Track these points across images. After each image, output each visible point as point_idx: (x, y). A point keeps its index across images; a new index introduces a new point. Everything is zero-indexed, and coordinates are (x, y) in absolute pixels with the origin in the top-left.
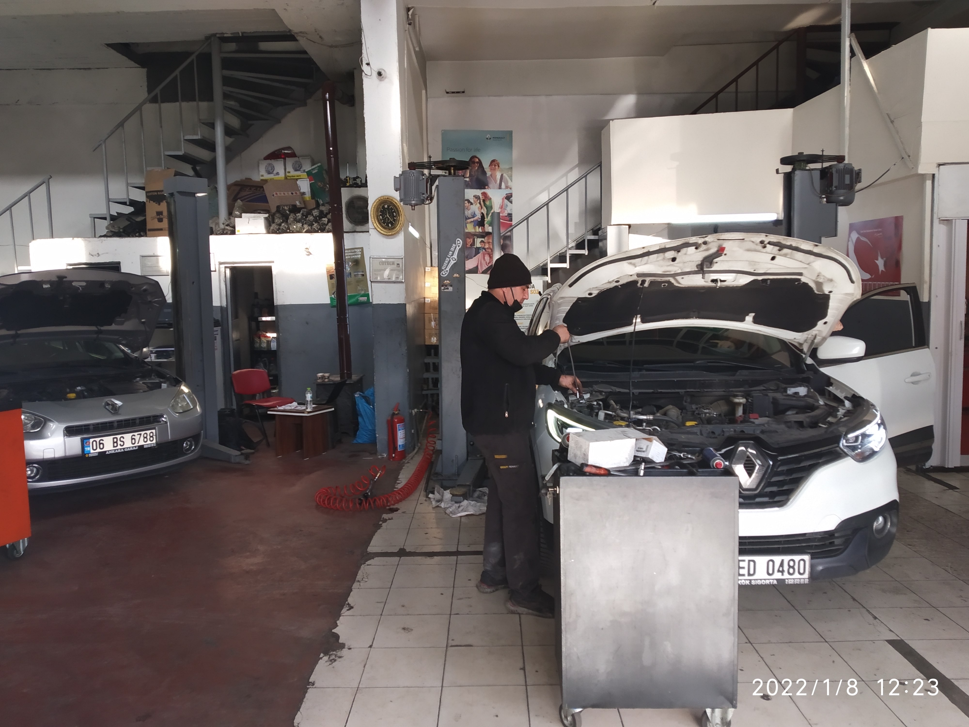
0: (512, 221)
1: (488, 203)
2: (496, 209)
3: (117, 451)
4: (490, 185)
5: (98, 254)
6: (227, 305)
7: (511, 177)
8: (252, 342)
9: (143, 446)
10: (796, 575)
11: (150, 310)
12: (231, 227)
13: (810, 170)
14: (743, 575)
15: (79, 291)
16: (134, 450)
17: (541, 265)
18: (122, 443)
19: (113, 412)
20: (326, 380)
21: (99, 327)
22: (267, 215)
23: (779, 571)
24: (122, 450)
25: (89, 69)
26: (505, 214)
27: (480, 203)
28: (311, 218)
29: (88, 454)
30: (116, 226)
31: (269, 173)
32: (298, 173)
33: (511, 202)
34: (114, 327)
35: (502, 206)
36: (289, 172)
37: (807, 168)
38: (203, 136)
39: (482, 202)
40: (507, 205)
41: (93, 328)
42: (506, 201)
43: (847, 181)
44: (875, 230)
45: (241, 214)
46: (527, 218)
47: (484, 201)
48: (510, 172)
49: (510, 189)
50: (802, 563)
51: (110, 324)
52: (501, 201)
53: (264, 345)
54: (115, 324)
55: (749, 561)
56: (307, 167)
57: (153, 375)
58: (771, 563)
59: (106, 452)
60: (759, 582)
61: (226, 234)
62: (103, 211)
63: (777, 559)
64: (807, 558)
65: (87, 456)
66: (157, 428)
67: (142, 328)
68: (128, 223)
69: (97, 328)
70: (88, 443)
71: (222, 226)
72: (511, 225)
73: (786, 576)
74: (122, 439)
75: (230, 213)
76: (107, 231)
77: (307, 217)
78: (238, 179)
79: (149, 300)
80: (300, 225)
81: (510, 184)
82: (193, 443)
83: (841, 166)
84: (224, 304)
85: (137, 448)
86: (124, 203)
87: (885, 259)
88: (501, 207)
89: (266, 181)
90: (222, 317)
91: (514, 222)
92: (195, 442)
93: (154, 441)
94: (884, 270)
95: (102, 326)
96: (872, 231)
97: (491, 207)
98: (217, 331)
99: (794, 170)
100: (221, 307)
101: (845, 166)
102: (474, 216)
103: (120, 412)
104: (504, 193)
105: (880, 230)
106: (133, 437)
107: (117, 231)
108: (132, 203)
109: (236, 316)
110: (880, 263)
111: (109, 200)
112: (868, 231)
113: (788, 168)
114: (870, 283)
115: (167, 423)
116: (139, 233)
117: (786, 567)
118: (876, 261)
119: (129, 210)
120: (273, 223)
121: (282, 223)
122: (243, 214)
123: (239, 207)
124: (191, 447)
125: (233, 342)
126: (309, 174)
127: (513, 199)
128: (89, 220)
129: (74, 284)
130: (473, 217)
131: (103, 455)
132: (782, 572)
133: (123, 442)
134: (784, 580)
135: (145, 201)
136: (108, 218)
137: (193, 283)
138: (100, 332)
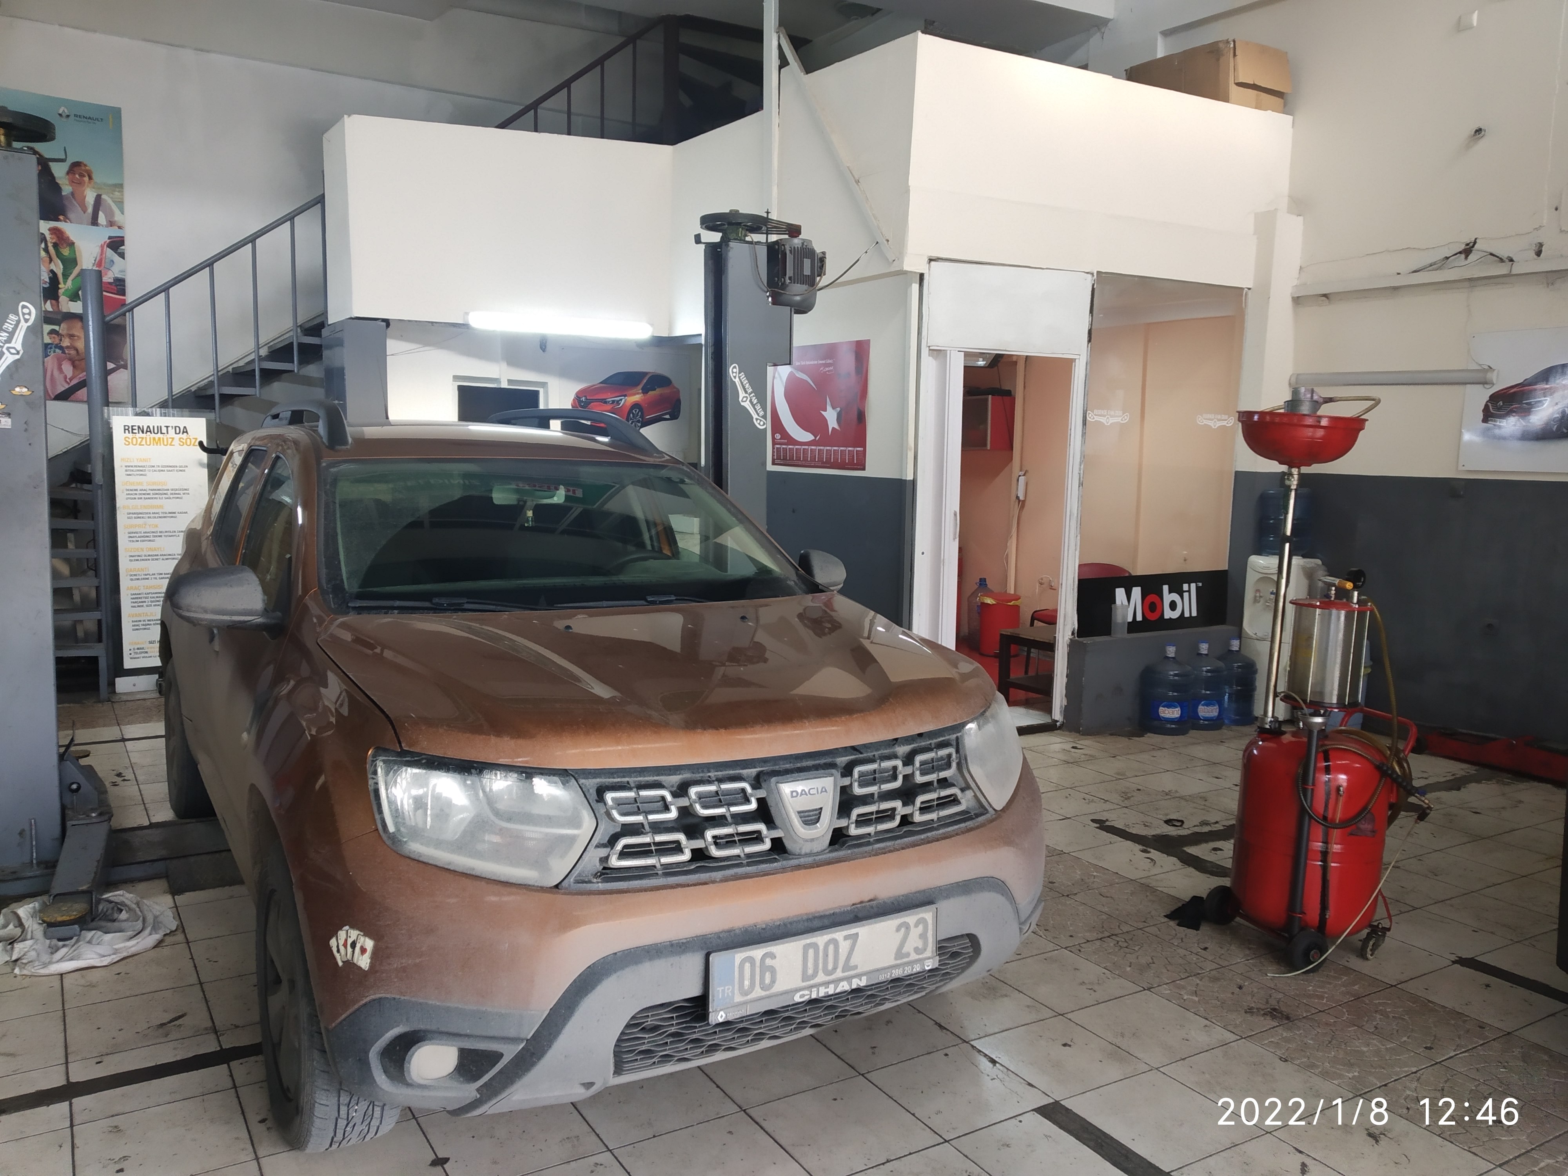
0: (124, 295)
1: (65, 251)
2: (87, 265)
4: (71, 215)
7: (120, 204)
13: (751, 243)
17: (193, 389)
26: (109, 278)
27: (46, 250)
33: (122, 255)
35: (101, 260)
37: (748, 239)
39: (51, 249)
40: (112, 261)
42: (109, 252)
43: (807, 271)
44: (821, 362)
46: (165, 289)
47: (56, 246)
48: (117, 193)
49: (120, 227)
52: (98, 250)
72: (123, 304)
81: (118, 217)
83: (796, 241)
87: (838, 409)
88: (99, 264)
91: (130, 297)
94: (837, 427)
96: (816, 362)
97: (75, 261)
99: (725, 240)
101: (803, 244)
104: (103, 234)
105: (829, 361)
110: (831, 416)
112: (808, 363)
113: (715, 237)
114: (813, 447)
118: (823, 412)
127: (127, 248)
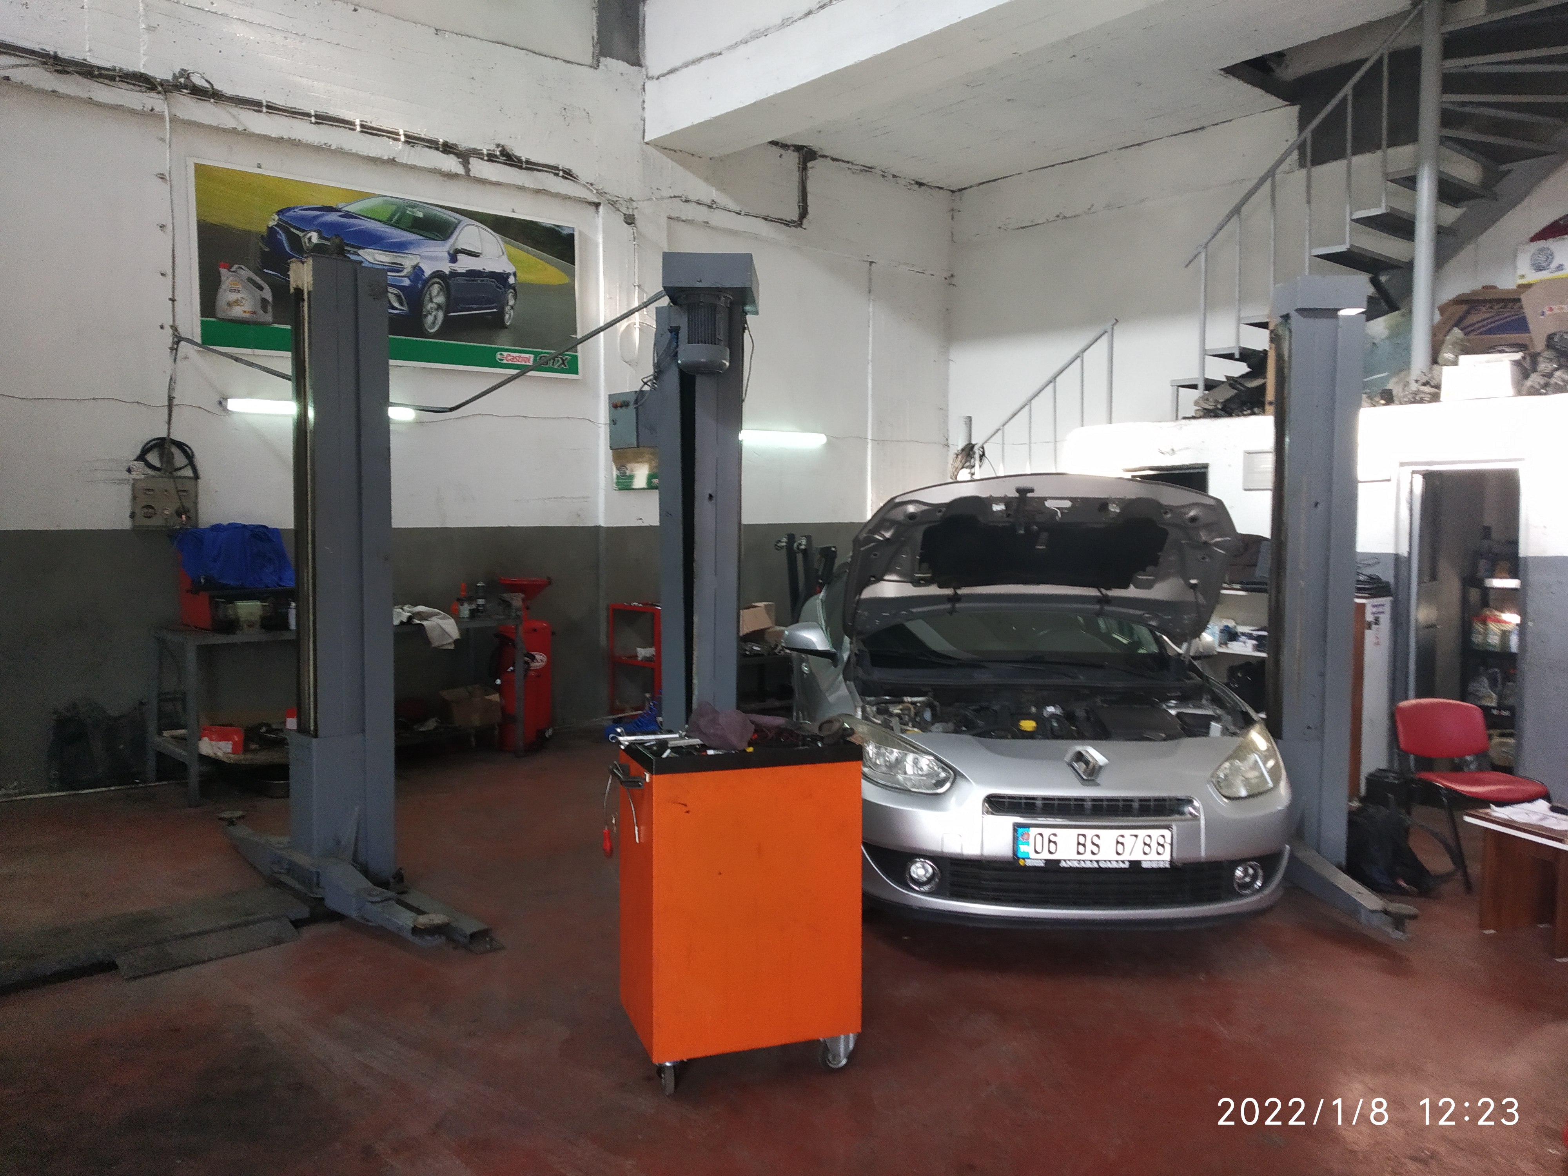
3: (1083, 865)
5: (1173, 450)
6: (1410, 553)
8: (1466, 630)
9: (1139, 862)
11: (1207, 560)
12: (1433, 387)
15: (1057, 518)
16: (1121, 869)
18: (1095, 850)
19: (1085, 777)
21: (1104, 591)
22: (1519, 356)
24: (1095, 865)
25: (1202, 128)
29: (1024, 859)
30: (1211, 400)
31: (1539, 268)
34: (1132, 592)
38: (1392, 208)
41: (1093, 592)
45: (1457, 357)
51: (1125, 586)
53: (1494, 640)
54: (1136, 587)
57: (1205, 697)
59: (1059, 861)
61: (1422, 401)
62: (1193, 374)
65: (1021, 862)
66: (1174, 827)
67: (1190, 597)
68: (1233, 392)
69: (1101, 592)
70: (1025, 837)
71: (1414, 387)
74: (1096, 840)
75: (1435, 360)
76: (1197, 408)
78: (1468, 291)
79: (1204, 539)
82: (1260, 872)
84: (1404, 551)
85: (1127, 865)
86: (1230, 356)
89: (1528, 287)
90: (1397, 576)
92: (1264, 871)
93: (1166, 857)
95: (1109, 589)
98: (1383, 605)
100: (1397, 557)
103: (1098, 781)
106: (1121, 840)
107: (1211, 408)
108: (1245, 355)
109: (1431, 572)
111: (1204, 353)
115: (1199, 820)
116: (1251, 409)
119: (1240, 369)
120: (1534, 371)
121: (1556, 370)
122: (1460, 358)
123: (1454, 344)
124: (1254, 878)
125: (1418, 630)
128: (1169, 391)
129: (1049, 504)
131: (1052, 865)
133: (1098, 846)
135: (1267, 348)
136: (1201, 386)
137: (1316, 505)
138: (1105, 600)
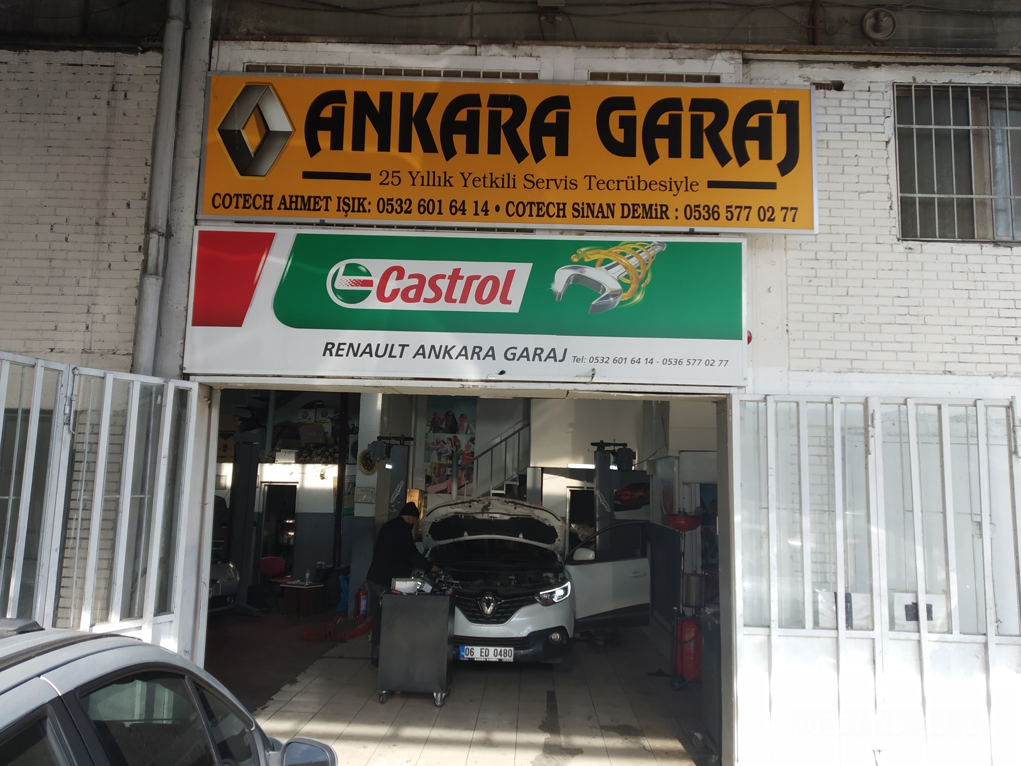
0: (473, 455)
1: (457, 444)
2: (463, 448)
4: (460, 432)
6: (263, 512)
8: (277, 538)
10: (508, 657)
12: (272, 458)
13: (606, 451)
14: (483, 656)
20: (323, 567)
22: (297, 451)
23: (499, 655)
26: (469, 452)
27: (452, 443)
28: (327, 453)
31: (304, 418)
32: (324, 419)
33: (474, 444)
36: (318, 418)
38: (261, 395)
39: (453, 443)
40: (471, 445)
42: (470, 443)
43: (626, 458)
45: (280, 449)
47: (454, 442)
49: (474, 434)
50: (510, 651)
52: (467, 442)
53: (286, 541)
55: (486, 649)
56: (331, 415)
58: (496, 651)
60: (490, 660)
61: (269, 463)
63: (499, 649)
64: (512, 649)
66: (213, 587)
71: (266, 457)
72: (473, 458)
73: (503, 657)
75: (273, 448)
77: (325, 452)
78: (282, 421)
80: (319, 458)
81: (474, 431)
84: (261, 511)
88: (467, 447)
89: (301, 424)
90: (258, 520)
91: (475, 456)
92: (234, 598)
97: (460, 447)
98: (254, 529)
99: (597, 450)
100: (259, 513)
102: (447, 451)
109: (268, 519)
115: (220, 584)
117: (503, 653)
120: (302, 456)
121: (308, 456)
122: (282, 450)
123: (280, 444)
124: (231, 602)
125: (264, 537)
126: (332, 419)
127: (475, 441)
130: (446, 453)
132: (501, 655)
134: (501, 659)
